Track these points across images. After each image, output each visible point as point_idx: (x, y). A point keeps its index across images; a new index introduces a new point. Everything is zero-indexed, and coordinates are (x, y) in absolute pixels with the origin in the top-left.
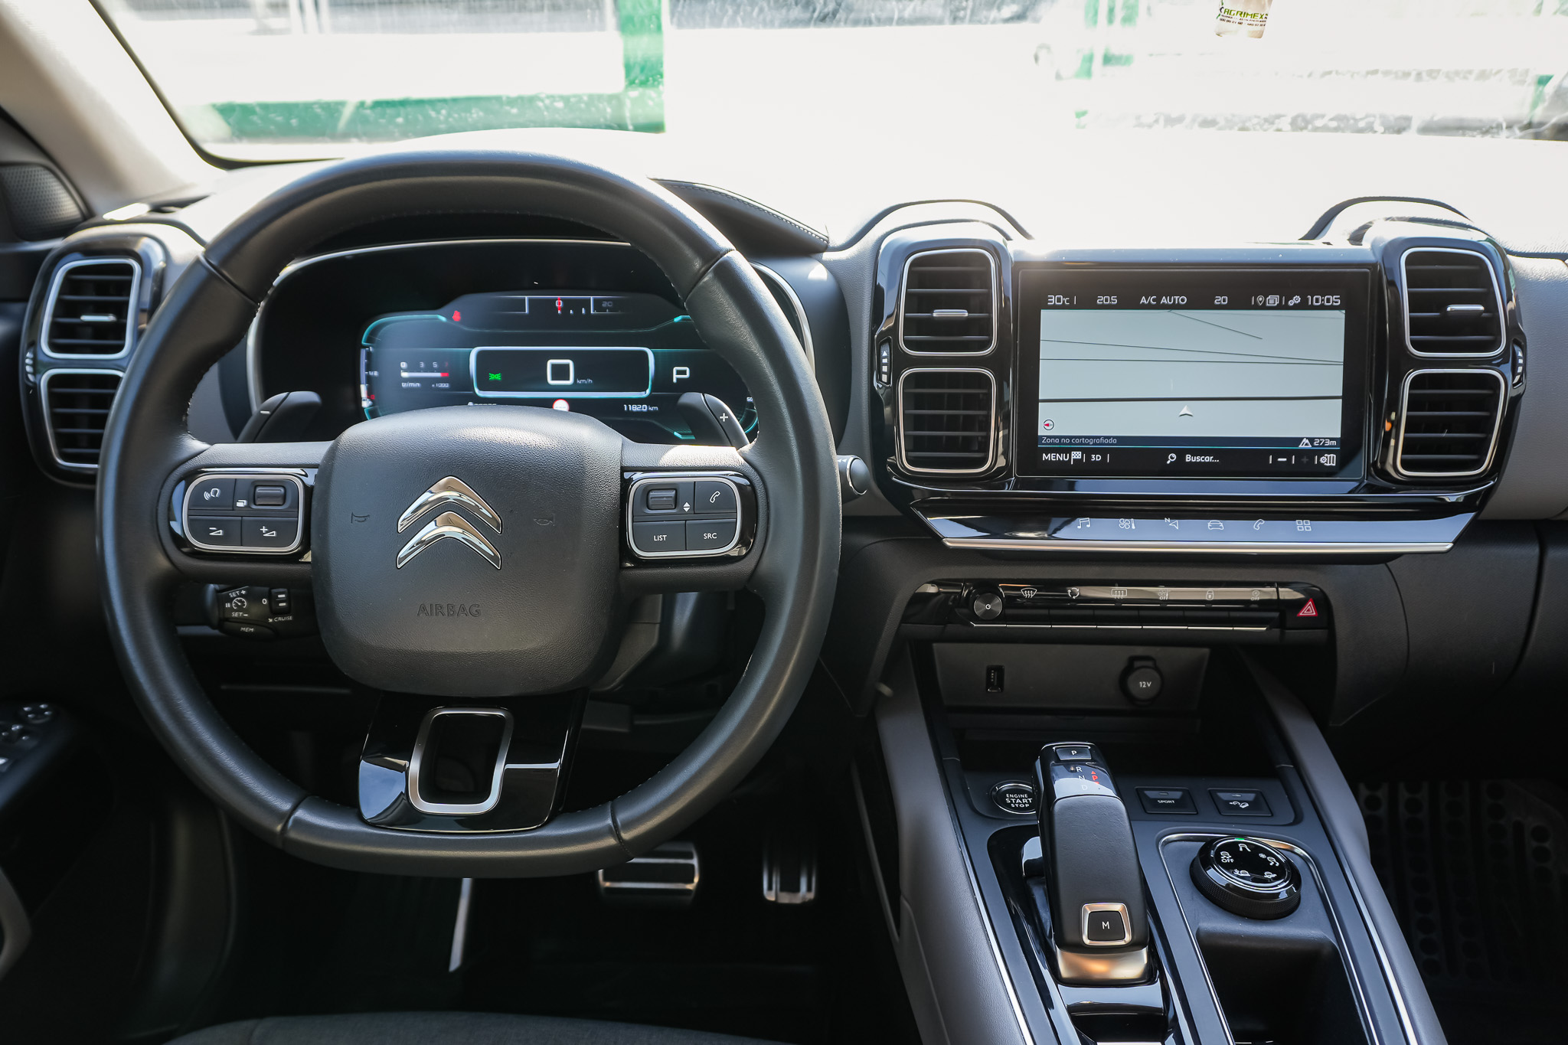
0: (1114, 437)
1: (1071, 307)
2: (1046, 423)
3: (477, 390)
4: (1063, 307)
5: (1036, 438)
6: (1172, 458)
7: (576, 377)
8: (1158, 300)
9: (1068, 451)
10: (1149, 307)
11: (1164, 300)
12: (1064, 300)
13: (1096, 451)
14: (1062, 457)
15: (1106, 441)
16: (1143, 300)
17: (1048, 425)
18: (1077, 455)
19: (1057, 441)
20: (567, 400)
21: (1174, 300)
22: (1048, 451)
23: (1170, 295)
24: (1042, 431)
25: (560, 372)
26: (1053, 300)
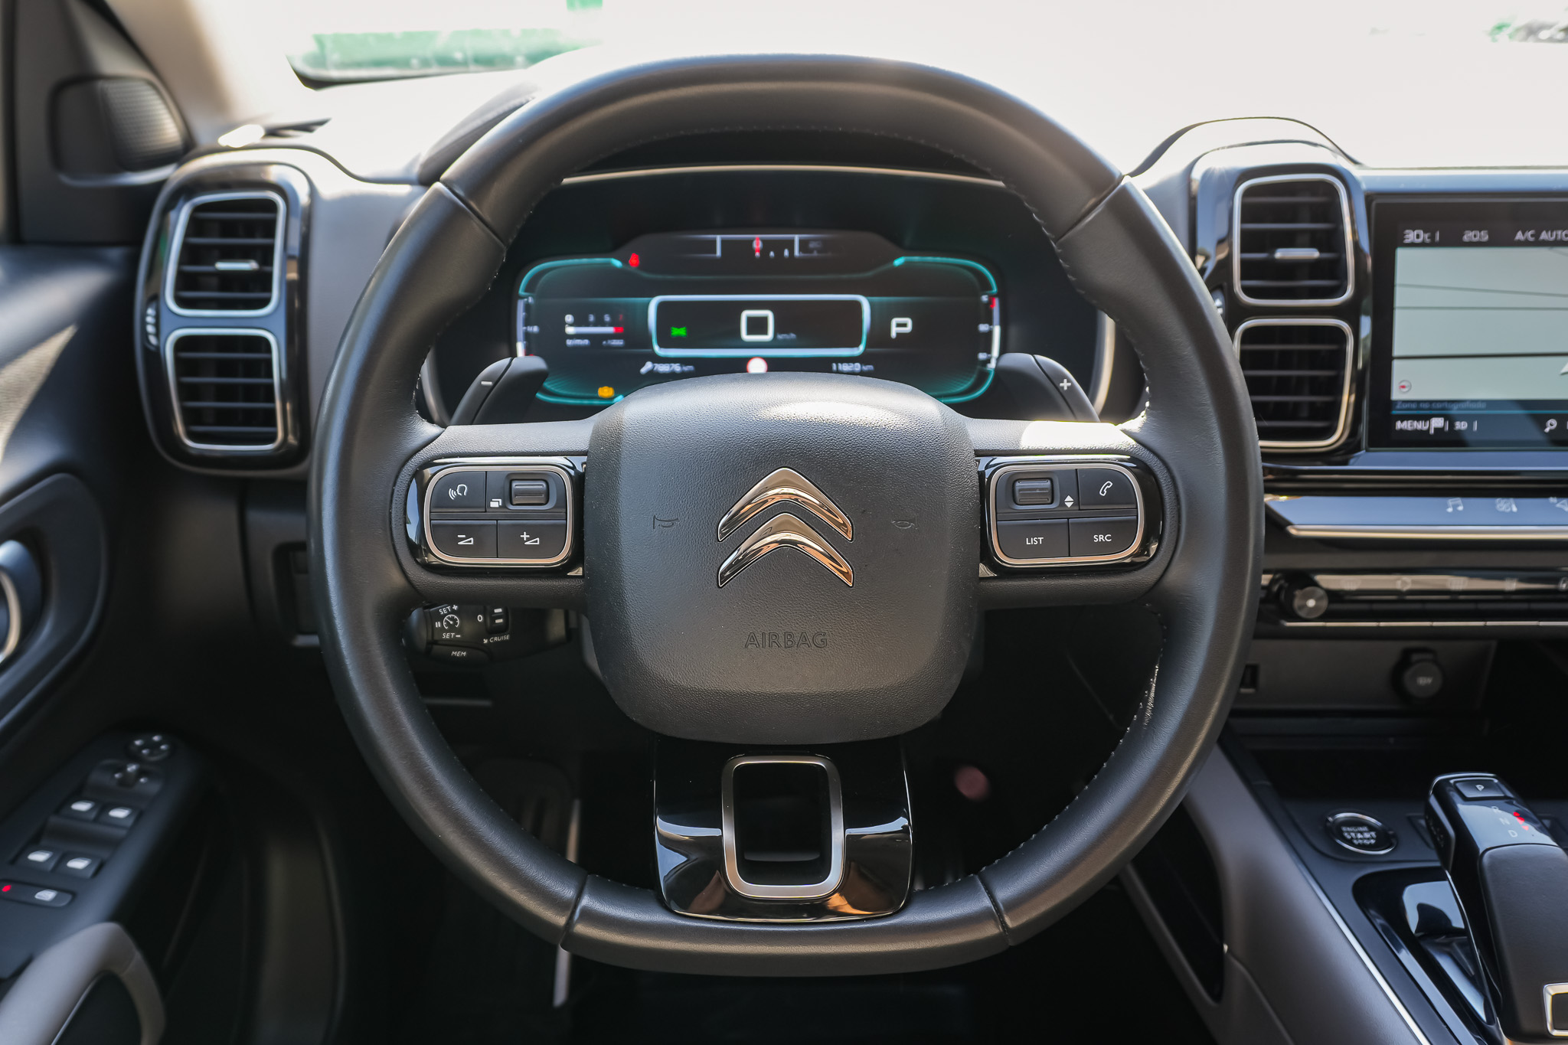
0: (1483, 401)
1: (1432, 244)
2: (1403, 384)
3: (656, 348)
4: (1423, 245)
5: (1390, 404)
6: (1551, 425)
7: (777, 331)
8: (1537, 235)
9: (1427, 418)
10: (1525, 244)
11: (1544, 236)
12: (1424, 236)
13: (1462, 418)
14: (1419, 425)
15: (1473, 406)
16: (1519, 236)
17: (1403, 387)
18: (1437, 423)
19: (1414, 406)
20: (767, 360)
21: (1556, 235)
22: (1403, 418)
23: (1552, 228)
24: (1396, 395)
25: (758, 325)
26: (1411, 236)
